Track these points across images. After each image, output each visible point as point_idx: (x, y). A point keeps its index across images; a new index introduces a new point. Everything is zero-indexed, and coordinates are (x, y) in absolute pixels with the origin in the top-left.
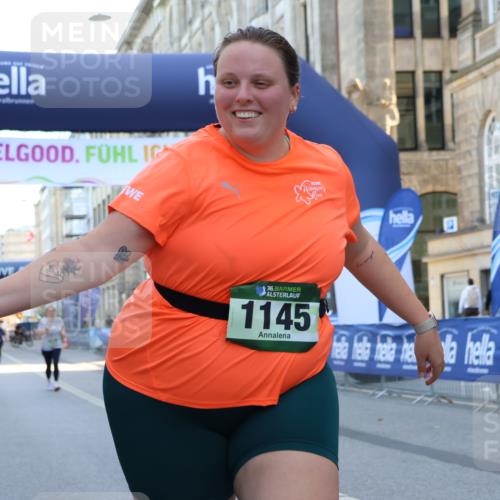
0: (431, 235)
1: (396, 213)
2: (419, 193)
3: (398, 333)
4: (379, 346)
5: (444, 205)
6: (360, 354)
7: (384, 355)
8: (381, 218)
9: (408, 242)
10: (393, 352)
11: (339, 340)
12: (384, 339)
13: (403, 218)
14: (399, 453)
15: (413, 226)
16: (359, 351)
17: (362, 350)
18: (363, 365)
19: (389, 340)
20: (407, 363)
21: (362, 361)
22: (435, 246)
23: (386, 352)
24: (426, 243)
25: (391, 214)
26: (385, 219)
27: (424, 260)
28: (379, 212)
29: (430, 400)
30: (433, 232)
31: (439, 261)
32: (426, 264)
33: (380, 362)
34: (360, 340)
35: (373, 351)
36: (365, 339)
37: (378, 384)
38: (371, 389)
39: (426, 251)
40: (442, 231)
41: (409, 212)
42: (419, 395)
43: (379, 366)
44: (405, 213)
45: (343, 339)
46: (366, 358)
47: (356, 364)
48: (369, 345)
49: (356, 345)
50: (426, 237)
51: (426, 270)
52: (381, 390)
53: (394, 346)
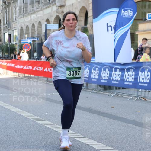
0: (140, 21)
1: (124, 11)
2: (135, 1)
3: (123, 67)
4: (114, 73)
5: (147, 7)
6: (104, 76)
7: (116, 77)
8: (117, 13)
9: (129, 25)
10: (120, 76)
11: (95, 70)
12: (116, 70)
13: (128, 13)
14: (121, 123)
15: (132, 17)
16: (104, 75)
17: (105, 75)
18: (106, 81)
19: (118, 70)
20: (127, 82)
21: (105, 80)
22: (142, 26)
23: (117, 76)
24: (138, 25)
25: (122, 12)
26: (119, 13)
27: (136, 33)
28: (117, 10)
29: (136, 98)
30: (142, 20)
31: (143, 34)
32: (137, 35)
33: (114, 80)
34: (105, 70)
35: (110, 75)
36: (107, 69)
37: (113, 91)
38: (109, 93)
39: (138, 29)
40: (146, 19)
41: (131, 10)
42: (131, 96)
43: (113, 82)
44: (129, 11)
45: (97, 69)
46: (107, 78)
47: (102, 81)
48: (109, 72)
49: (102, 72)
50: (138, 22)
51: (137, 38)
52: (114, 93)
53: (120, 73)
